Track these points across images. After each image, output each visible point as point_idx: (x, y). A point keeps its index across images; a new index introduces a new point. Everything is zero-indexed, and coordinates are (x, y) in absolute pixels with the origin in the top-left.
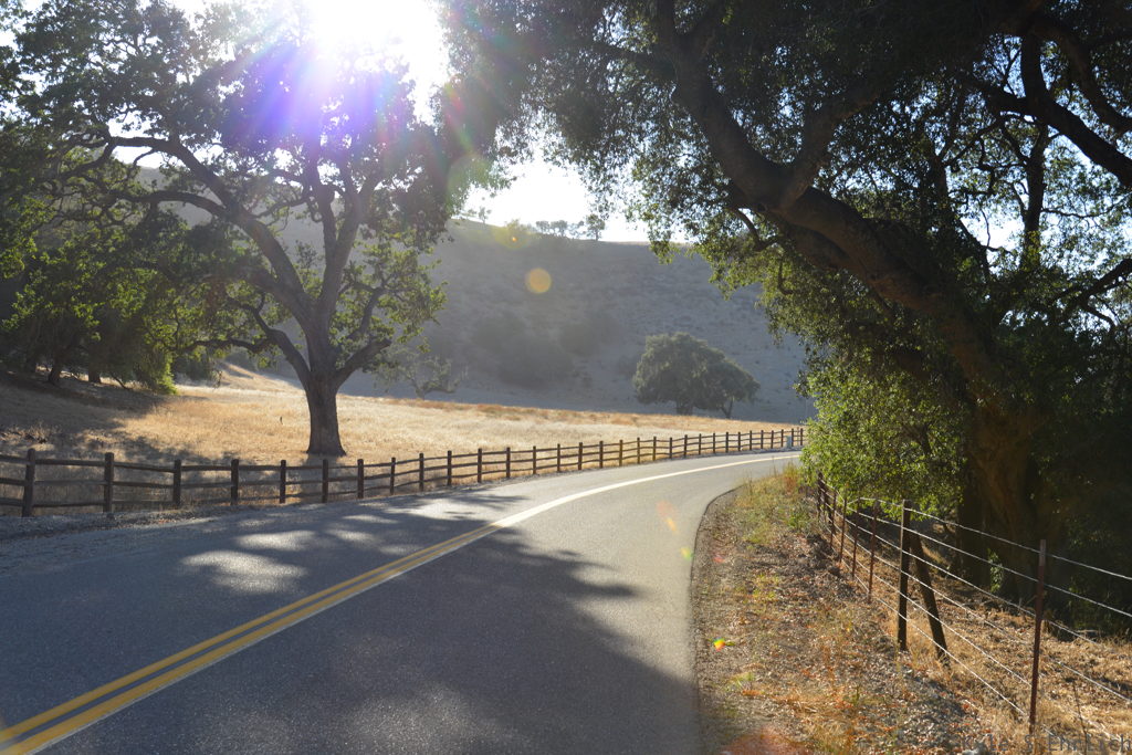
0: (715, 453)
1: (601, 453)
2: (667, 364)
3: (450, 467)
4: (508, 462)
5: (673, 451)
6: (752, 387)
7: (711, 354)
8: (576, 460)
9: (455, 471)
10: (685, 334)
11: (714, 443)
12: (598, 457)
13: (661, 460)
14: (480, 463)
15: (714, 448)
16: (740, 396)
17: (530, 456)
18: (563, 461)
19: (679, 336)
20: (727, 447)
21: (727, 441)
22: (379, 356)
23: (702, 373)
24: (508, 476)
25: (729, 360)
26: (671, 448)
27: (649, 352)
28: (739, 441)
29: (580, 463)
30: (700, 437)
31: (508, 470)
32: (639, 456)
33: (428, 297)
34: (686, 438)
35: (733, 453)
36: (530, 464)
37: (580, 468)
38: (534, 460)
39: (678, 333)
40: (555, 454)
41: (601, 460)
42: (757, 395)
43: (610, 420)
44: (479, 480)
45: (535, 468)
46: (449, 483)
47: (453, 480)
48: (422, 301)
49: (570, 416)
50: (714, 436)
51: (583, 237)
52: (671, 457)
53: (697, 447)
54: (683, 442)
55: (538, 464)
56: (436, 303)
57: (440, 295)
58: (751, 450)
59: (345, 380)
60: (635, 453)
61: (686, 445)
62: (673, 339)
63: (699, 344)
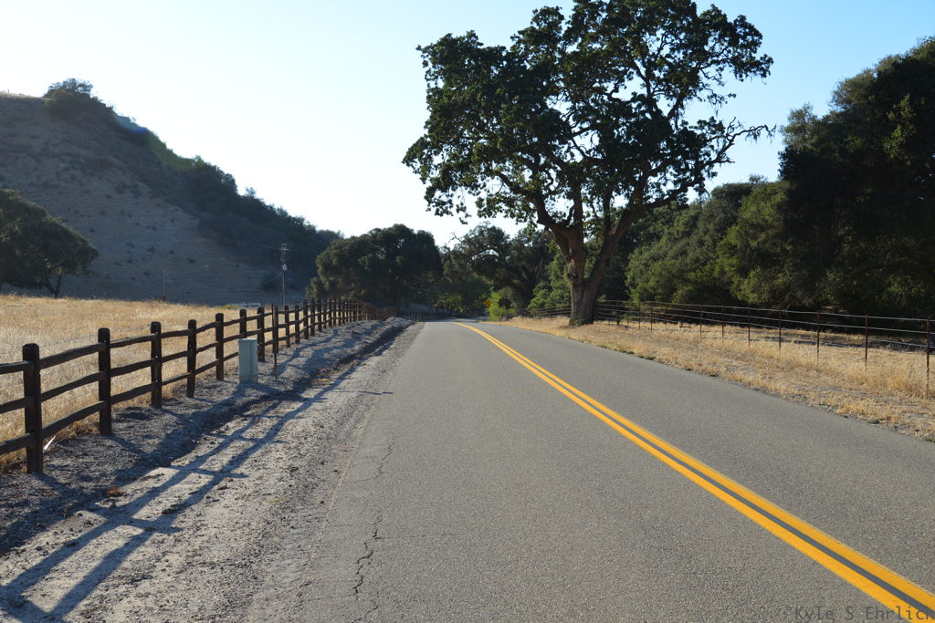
7: (27, 209)
16: (70, 267)
23: (13, 235)
25: (54, 218)
42: (93, 263)
63: (7, 195)
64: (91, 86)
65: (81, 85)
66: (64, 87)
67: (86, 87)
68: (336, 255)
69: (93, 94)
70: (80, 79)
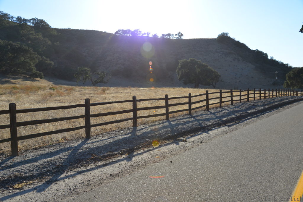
7: (203, 65)
10: (193, 58)
25: (209, 67)
27: (179, 65)
39: (190, 58)
51: (177, 39)
62: (189, 61)
63: (198, 62)
64: (228, 34)
65: (226, 34)
66: (221, 35)
67: (227, 34)
68: (293, 74)
69: (229, 35)
70: (225, 32)
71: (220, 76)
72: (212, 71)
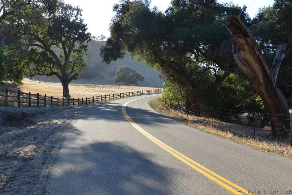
0: (141, 95)
1: (120, 95)
2: (123, 73)
3: (97, 99)
4: (106, 97)
5: (133, 94)
6: (143, 78)
7: (134, 71)
8: (116, 97)
9: (98, 99)
10: (127, 66)
11: (140, 92)
12: (120, 96)
13: (131, 96)
14: (101, 98)
15: (140, 94)
16: (140, 81)
17: (109, 96)
18: (114, 97)
19: (126, 66)
20: (143, 93)
21: (143, 92)
22: (77, 77)
23: (131, 75)
24: (106, 100)
25: (138, 72)
26: (132, 94)
27: (119, 70)
28: (145, 92)
29: (117, 97)
30: (138, 91)
31: (106, 99)
32: (127, 96)
33: (84, 64)
34: (135, 92)
35: (144, 95)
36: (109, 98)
37: (117, 98)
38: (110, 97)
40: (113, 96)
41: (120, 97)
42: (144, 80)
43: (113, 87)
44: (101, 101)
45: (110, 99)
46: (97, 101)
47: (98, 101)
48: (83, 65)
49: (105, 87)
50: (140, 91)
51: (100, 40)
52: (132, 96)
53: (137, 94)
54: (134, 93)
55: (110, 98)
56: (86, 65)
57: (86, 64)
58: (147, 94)
59: (70, 82)
60: (126, 95)
61: (135, 93)
62: (124, 67)
63: (131, 68)
71: (145, 78)
72: (140, 75)
